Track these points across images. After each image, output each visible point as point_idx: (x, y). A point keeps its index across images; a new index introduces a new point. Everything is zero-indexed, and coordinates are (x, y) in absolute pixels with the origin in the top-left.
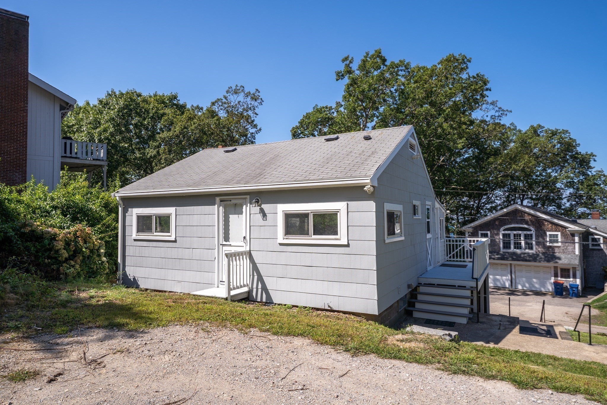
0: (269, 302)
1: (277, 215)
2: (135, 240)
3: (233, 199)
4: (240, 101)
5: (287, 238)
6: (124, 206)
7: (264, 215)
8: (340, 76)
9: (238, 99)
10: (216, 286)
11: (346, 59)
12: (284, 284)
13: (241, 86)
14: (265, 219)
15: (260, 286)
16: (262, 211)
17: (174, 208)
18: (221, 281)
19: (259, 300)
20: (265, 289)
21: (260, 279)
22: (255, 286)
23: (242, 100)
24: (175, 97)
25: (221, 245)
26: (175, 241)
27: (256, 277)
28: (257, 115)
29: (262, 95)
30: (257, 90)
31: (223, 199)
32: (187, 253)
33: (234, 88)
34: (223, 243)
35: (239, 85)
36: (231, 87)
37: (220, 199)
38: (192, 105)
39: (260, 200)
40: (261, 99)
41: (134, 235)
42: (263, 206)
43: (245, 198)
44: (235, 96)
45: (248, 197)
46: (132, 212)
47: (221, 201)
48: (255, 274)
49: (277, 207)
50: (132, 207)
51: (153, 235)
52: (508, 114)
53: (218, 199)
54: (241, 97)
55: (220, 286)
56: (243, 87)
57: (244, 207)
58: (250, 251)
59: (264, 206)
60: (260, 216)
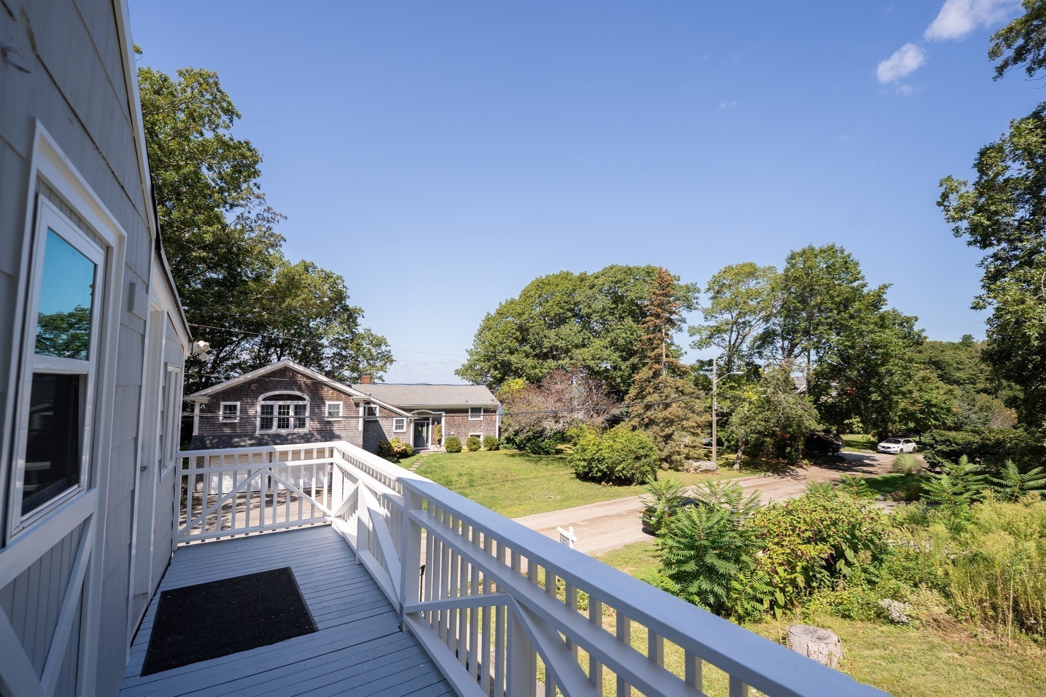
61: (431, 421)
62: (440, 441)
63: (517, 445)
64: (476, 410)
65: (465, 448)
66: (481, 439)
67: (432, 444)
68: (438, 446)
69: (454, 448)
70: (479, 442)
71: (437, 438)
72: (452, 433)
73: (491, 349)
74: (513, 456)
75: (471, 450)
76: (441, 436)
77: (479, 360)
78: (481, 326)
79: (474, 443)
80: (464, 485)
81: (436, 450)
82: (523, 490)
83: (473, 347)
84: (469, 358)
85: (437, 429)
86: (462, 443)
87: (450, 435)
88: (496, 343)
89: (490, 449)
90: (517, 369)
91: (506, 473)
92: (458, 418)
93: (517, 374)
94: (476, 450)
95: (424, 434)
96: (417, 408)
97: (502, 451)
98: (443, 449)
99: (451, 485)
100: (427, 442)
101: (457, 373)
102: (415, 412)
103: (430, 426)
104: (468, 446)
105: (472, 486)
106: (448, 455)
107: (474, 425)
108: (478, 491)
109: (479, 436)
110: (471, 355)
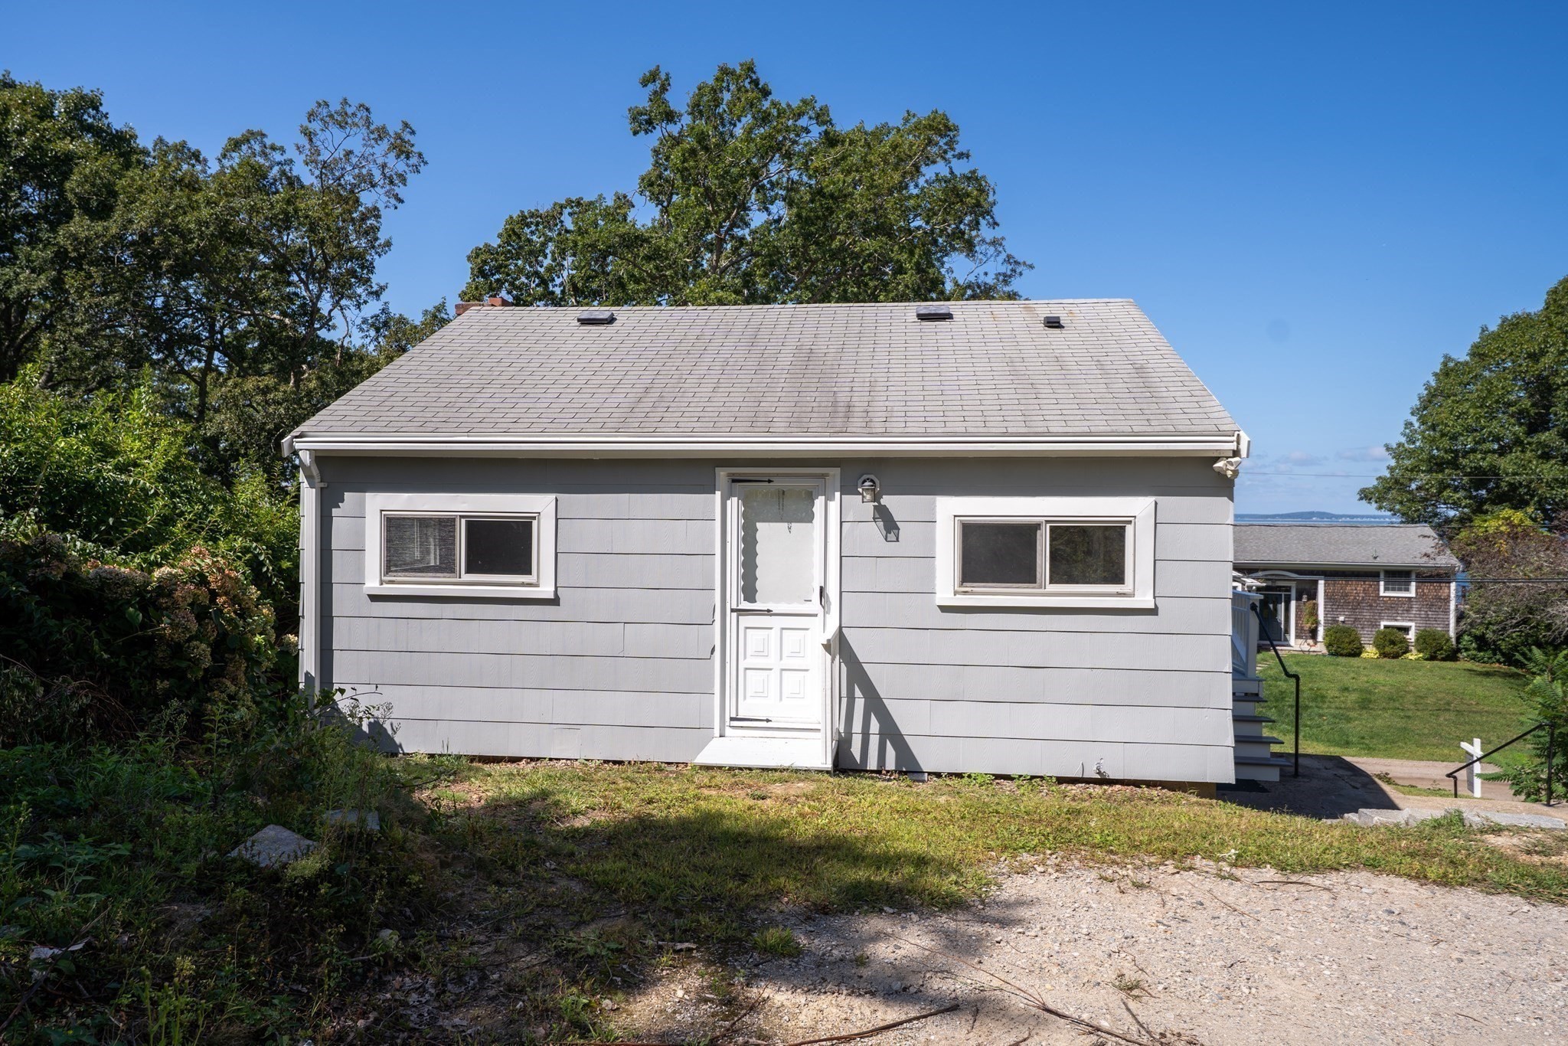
0: (909, 769)
1: (935, 527)
2: (374, 598)
3: (778, 475)
4: (351, 152)
5: (965, 593)
6: (322, 485)
7: (889, 524)
8: (642, 122)
9: (348, 145)
10: (717, 732)
11: (653, 77)
12: (956, 718)
13: (361, 105)
14: (892, 536)
15: (875, 726)
16: (883, 516)
17: (551, 497)
18: (732, 719)
19: (872, 764)
20: (891, 733)
21: (876, 705)
22: (857, 726)
23: (358, 150)
24: (95, 104)
25: (733, 610)
26: (555, 601)
27: (860, 704)
28: (401, 201)
29: (419, 144)
30: (406, 125)
31: (740, 474)
32: (603, 638)
33: (335, 106)
34: (740, 607)
35: (354, 102)
36: (327, 104)
37: (729, 475)
38: (161, 140)
39: (877, 482)
40: (420, 155)
41: (373, 582)
42: (886, 500)
43: (823, 476)
44: (338, 134)
45: (836, 472)
46: (362, 505)
47: (734, 481)
48: (858, 693)
49: (934, 502)
50: (362, 489)
51: (457, 580)
52: (1026, 272)
53: (722, 474)
54: (356, 141)
55: (728, 731)
56: (367, 110)
57: (819, 502)
58: (840, 627)
59: (892, 502)
60: (875, 530)
61: (1293, 593)
62: (1313, 634)
63: (1503, 654)
64: (1398, 576)
65: (1370, 652)
66: (1412, 636)
67: (1298, 637)
68: (1311, 641)
69: (1344, 646)
70: (1404, 641)
71: (1307, 626)
72: (1342, 618)
73: (1445, 443)
74: (1487, 674)
75: (1384, 655)
76: (1317, 622)
77: (1414, 469)
78: (1428, 387)
79: (1393, 643)
80: (1349, 704)
81: (1306, 647)
82: (1478, 728)
83: (1403, 440)
84: (1393, 463)
85: (1306, 609)
86: (1364, 640)
87: (1335, 621)
88: (1459, 429)
89: (1432, 658)
90: (1513, 487)
91: (1449, 698)
92: (1356, 589)
93: (1514, 497)
94: (1396, 656)
95: (1282, 617)
96: (1262, 567)
97: (1464, 664)
98: (1321, 648)
99: (1324, 702)
100: (1287, 631)
101: (1365, 495)
102: (1260, 574)
103: (1293, 604)
104: (1377, 646)
105: (1364, 708)
106: (1331, 659)
107: (1395, 607)
108: (1375, 718)
109: (1406, 630)
110: (1397, 456)
